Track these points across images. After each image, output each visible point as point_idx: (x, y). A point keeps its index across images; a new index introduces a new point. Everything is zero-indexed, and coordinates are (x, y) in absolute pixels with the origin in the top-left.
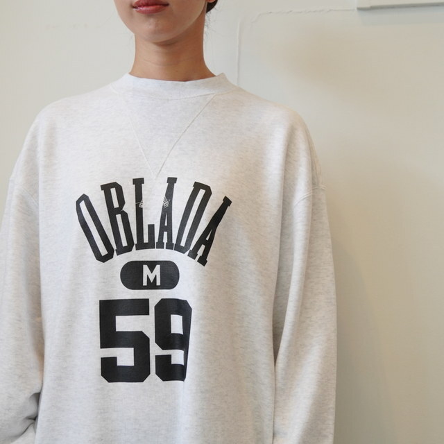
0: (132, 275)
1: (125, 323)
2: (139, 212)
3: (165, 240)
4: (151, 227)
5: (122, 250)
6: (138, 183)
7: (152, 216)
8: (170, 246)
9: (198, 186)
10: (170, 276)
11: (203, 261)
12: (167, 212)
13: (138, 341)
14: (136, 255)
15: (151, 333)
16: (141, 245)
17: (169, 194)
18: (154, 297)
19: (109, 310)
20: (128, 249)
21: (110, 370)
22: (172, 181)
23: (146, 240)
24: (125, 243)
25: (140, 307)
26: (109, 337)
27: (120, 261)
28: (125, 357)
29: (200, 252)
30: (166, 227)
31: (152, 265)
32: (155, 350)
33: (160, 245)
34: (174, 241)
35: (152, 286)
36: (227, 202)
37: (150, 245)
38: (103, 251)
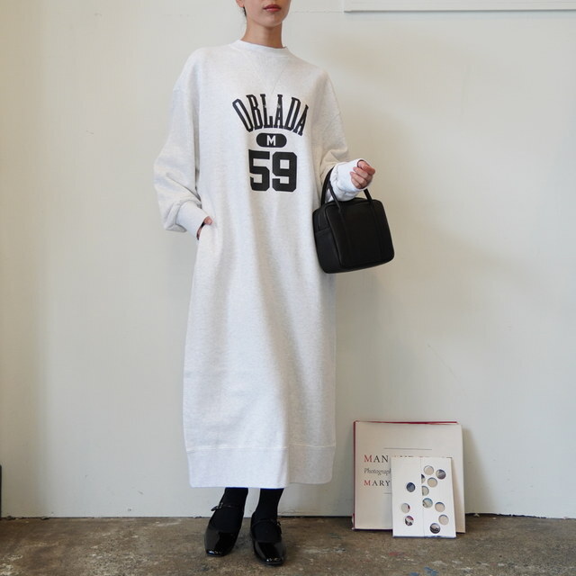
0: (262, 140)
1: (258, 162)
2: (265, 110)
3: (279, 124)
4: (271, 118)
5: (257, 128)
6: (263, 96)
7: (272, 112)
8: (281, 127)
9: (294, 99)
10: (281, 141)
11: (301, 134)
12: (280, 111)
13: (264, 171)
14: (263, 130)
15: (270, 168)
16: (266, 126)
17: (280, 102)
18: (272, 151)
19: (253, 155)
20: (260, 127)
21: (255, 186)
22: (280, 96)
23: (269, 123)
24: (259, 124)
25: (265, 155)
26: (254, 170)
27: (256, 132)
28: (258, 178)
29: (299, 130)
30: (279, 117)
31: (271, 136)
32: (272, 176)
33: (276, 126)
34: (284, 124)
35: (271, 145)
36: (307, 107)
37: (271, 126)
38: (250, 127)
